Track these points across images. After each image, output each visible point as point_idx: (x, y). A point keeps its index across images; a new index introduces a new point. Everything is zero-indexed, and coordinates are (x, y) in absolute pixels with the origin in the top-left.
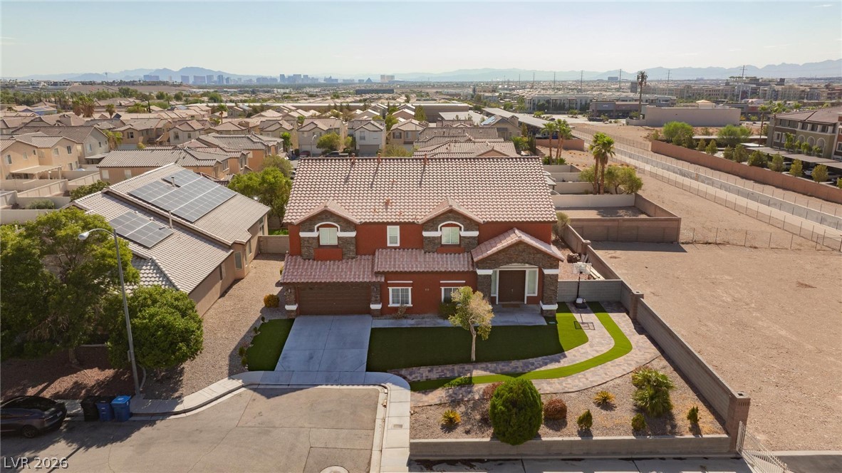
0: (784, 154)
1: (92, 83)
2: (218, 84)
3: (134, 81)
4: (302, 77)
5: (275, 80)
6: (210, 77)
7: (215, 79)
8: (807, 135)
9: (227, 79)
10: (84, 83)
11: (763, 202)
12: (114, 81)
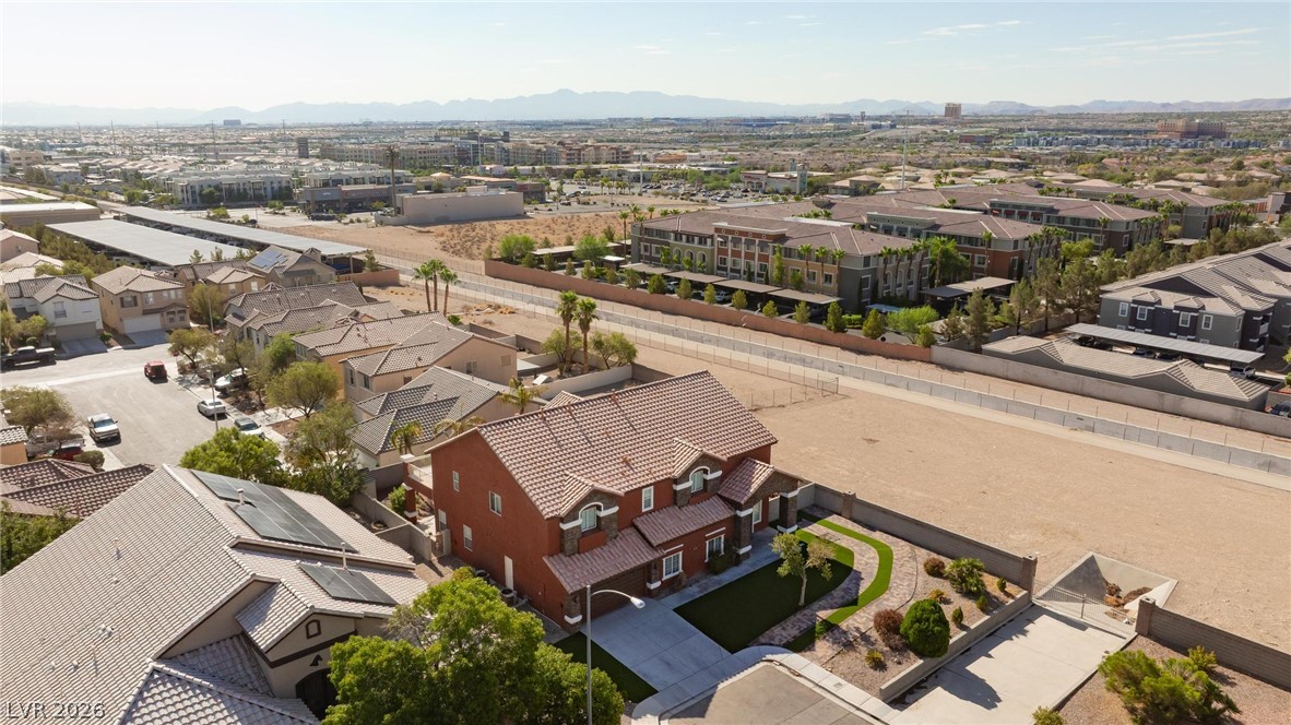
0: (659, 271)
8: (684, 248)
11: (690, 338)
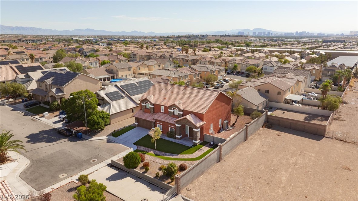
1: (215, 36)
2: (267, 36)
3: (230, 35)
4: (306, 33)
5: (293, 34)
6: (264, 33)
7: (267, 33)
9: (272, 33)
10: (213, 36)
12: (223, 35)
